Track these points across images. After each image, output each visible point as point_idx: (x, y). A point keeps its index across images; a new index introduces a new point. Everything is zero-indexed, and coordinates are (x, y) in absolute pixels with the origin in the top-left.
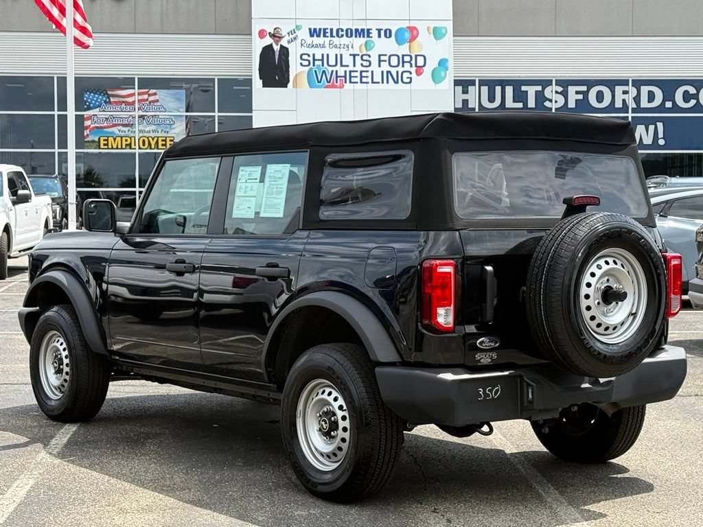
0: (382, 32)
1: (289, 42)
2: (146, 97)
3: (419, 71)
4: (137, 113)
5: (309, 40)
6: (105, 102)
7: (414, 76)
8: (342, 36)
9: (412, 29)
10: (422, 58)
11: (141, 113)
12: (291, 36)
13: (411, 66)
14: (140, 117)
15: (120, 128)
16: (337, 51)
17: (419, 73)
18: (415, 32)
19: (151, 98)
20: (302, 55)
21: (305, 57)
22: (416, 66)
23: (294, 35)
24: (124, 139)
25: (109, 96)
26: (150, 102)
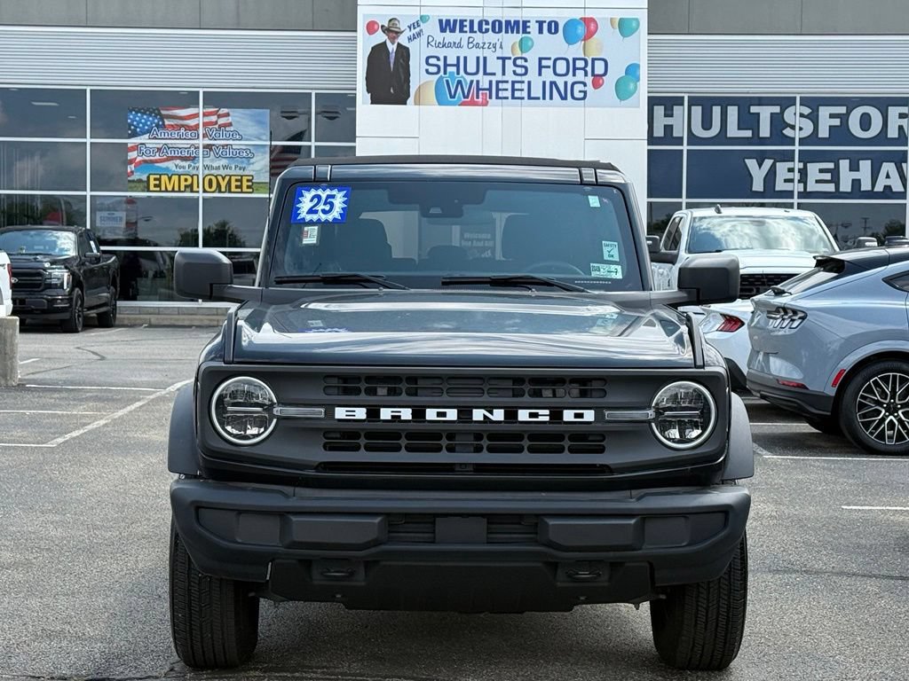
0: (545, 26)
1: (409, 39)
2: (214, 118)
3: (598, 81)
4: (201, 142)
5: (439, 37)
6: (157, 126)
7: (589, 88)
8: (487, 30)
9: (588, 21)
10: (603, 63)
11: (207, 142)
12: (414, 31)
13: (586, 75)
14: (205, 147)
15: (178, 162)
16: (480, 53)
17: (596, 85)
18: (592, 26)
19: (222, 121)
20: (428, 58)
21: (432, 61)
22: (593, 74)
23: (418, 30)
24: (183, 178)
25: (162, 118)
26: (220, 126)
